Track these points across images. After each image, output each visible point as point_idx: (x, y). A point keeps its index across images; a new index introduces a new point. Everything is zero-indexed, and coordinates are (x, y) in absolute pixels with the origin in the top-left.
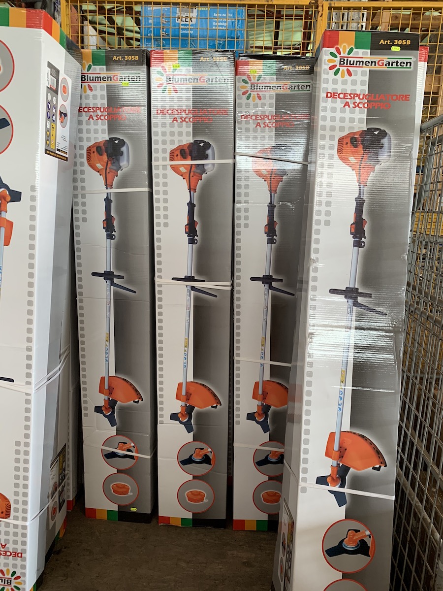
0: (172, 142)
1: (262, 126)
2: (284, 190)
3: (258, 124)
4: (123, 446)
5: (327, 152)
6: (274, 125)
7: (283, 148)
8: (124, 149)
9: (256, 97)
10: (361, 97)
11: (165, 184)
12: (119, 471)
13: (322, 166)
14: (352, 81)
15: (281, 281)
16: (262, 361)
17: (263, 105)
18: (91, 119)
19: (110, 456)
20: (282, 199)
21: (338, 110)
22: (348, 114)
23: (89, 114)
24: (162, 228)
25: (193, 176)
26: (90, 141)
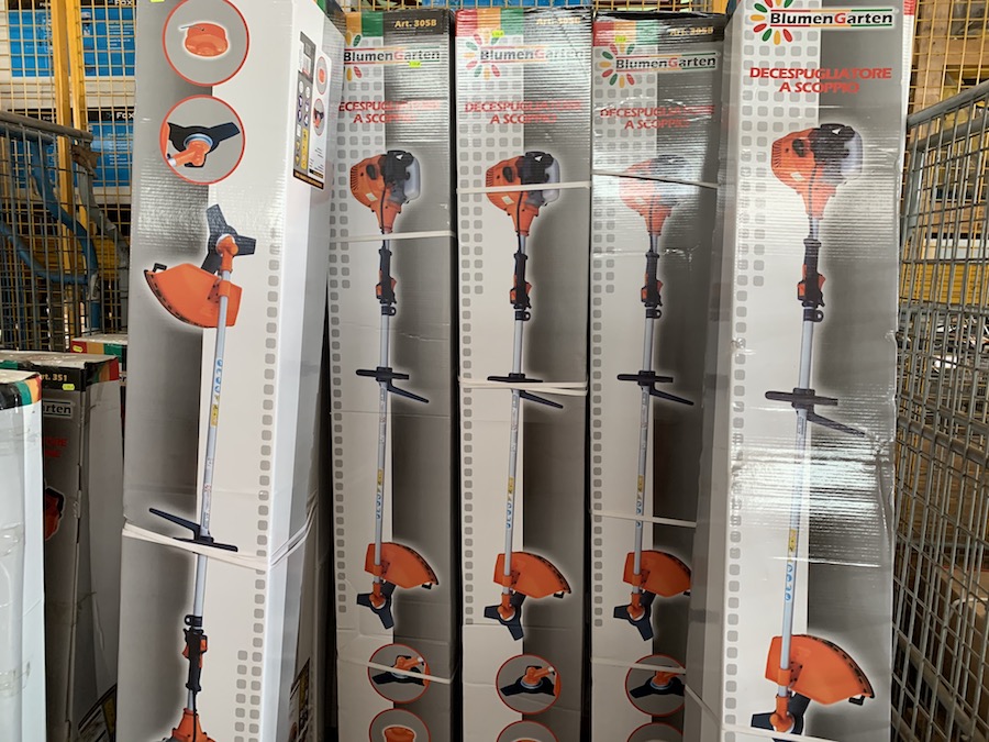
0: (490, 156)
1: (636, 126)
2: (672, 229)
3: (629, 124)
4: (404, 663)
5: (754, 164)
6: (655, 124)
7: (671, 161)
8: (411, 169)
9: (626, 80)
10: (809, 74)
11: (478, 224)
12: (397, 705)
13: (747, 187)
14: (793, 48)
15: (670, 380)
16: (639, 517)
17: (637, 93)
18: (358, 122)
19: (382, 679)
20: (669, 243)
21: (771, 96)
22: (787, 103)
23: (355, 113)
24: (472, 296)
25: (522, 210)
26: (357, 157)
